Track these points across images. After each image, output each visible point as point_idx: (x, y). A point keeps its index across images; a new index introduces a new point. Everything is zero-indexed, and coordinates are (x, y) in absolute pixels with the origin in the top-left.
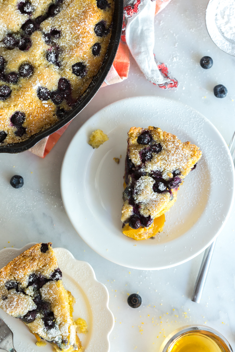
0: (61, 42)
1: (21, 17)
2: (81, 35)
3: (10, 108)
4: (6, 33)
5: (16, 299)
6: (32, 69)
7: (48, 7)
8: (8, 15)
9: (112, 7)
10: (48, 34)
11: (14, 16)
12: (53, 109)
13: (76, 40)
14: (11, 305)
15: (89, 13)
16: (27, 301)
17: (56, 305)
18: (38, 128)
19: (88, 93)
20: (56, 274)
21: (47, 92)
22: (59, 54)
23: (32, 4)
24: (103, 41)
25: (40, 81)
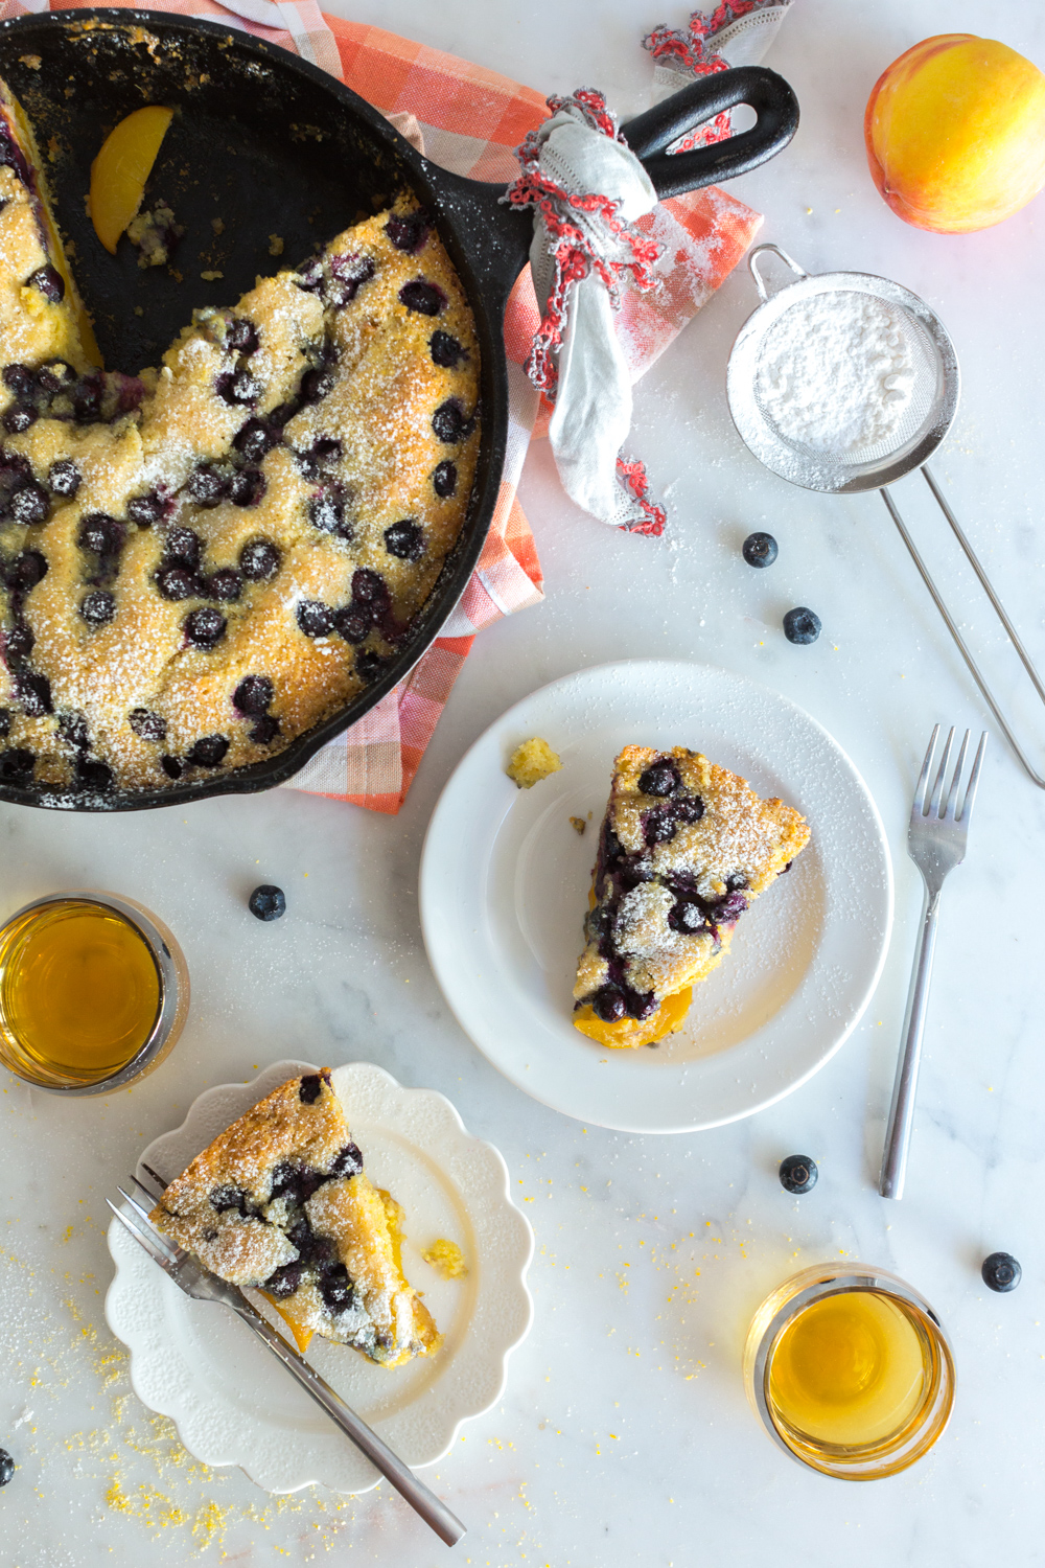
0: (346, 471)
1: (227, 415)
2: (398, 445)
3: (228, 670)
4: (193, 465)
5: (240, 1238)
6: (275, 554)
7: (300, 378)
8: (191, 414)
9: (473, 357)
10: (308, 452)
11: (210, 416)
12: (346, 658)
13: (386, 460)
14: (227, 1254)
15: (413, 382)
16: (272, 1241)
17: (350, 1247)
18: (312, 715)
19: (437, 602)
20: (346, 1161)
21: (325, 614)
22: (344, 504)
23: (254, 375)
24: (460, 453)
25: (300, 585)
